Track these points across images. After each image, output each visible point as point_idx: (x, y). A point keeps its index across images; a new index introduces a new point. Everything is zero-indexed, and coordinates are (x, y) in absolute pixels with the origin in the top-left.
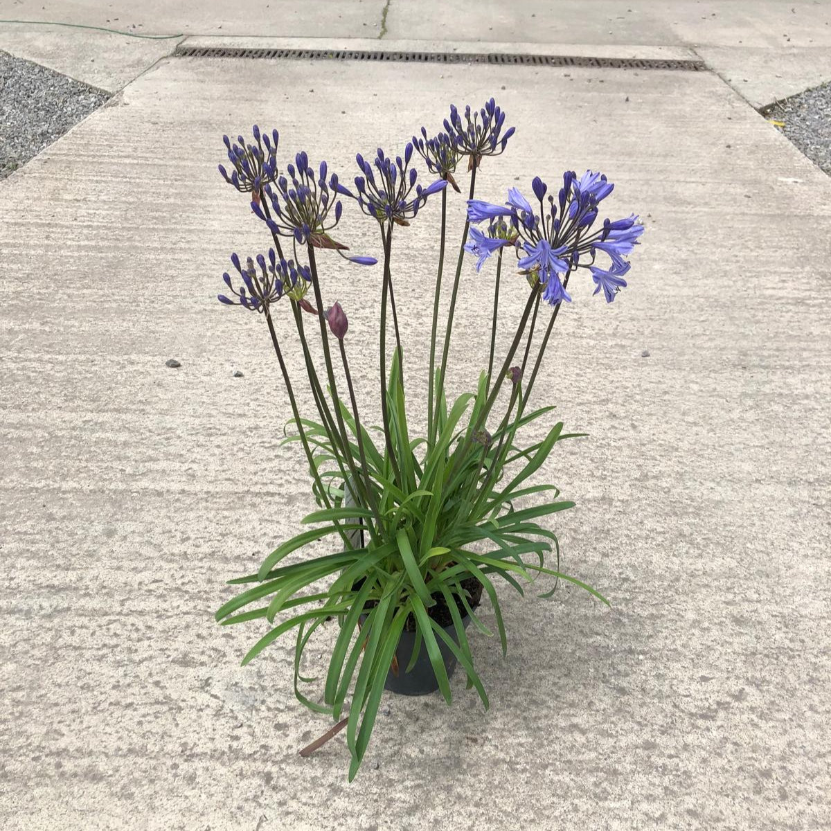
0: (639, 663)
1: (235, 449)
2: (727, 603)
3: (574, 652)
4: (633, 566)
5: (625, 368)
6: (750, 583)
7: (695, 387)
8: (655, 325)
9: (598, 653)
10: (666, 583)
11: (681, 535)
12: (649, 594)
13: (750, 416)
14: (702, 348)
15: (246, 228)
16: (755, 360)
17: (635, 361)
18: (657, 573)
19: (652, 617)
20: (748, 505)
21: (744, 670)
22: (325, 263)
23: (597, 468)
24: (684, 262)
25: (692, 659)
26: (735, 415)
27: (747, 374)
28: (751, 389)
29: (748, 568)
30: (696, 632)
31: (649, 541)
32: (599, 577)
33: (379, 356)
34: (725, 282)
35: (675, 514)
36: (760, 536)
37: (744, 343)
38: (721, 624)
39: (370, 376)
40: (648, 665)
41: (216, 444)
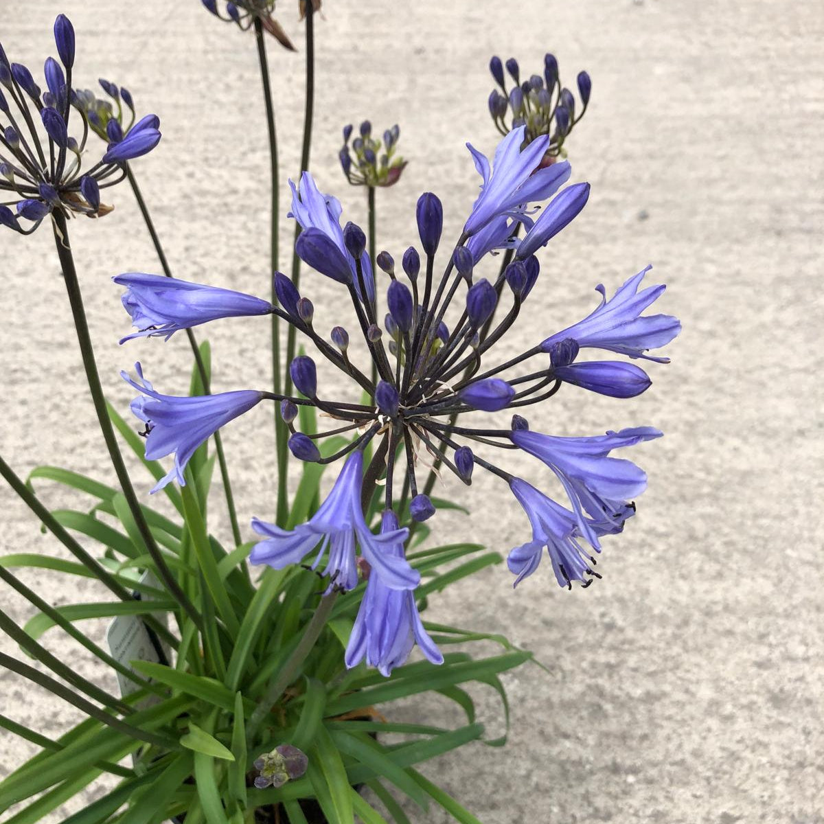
0: (627, 792)
1: (48, 405)
2: (760, 665)
3: (528, 776)
4: (621, 600)
5: (614, 239)
6: (791, 624)
7: (711, 269)
8: (656, 166)
9: (565, 774)
10: (669, 631)
11: (692, 537)
12: (644, 654)
13: (789, 316)
14: (719, 202)
15: (102, 27)
16: (793, 220)
17: (629, 227)
18: (656, 611)
19: (649, 698)
20: (787, 477)
21: (787, 798)
22: (206, 78)
23: (571, 419)
24: (695, 62)
25: (708, 779)
26: (767, 316)
27: (783, 245)
28: (789, 270)
29: (789, 596)
30: (713, 723)
31: (646, 551)
32: (572, 624)
33: (268, 232)
34: (751, 92)
35: (683, 498)
36: (806, 534)
37: (778, 192)
38: (750, 706)
39: (255, 267)
40: (641, 793)
41: (21, 396)
